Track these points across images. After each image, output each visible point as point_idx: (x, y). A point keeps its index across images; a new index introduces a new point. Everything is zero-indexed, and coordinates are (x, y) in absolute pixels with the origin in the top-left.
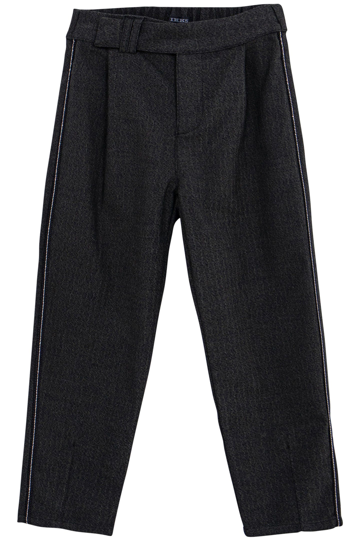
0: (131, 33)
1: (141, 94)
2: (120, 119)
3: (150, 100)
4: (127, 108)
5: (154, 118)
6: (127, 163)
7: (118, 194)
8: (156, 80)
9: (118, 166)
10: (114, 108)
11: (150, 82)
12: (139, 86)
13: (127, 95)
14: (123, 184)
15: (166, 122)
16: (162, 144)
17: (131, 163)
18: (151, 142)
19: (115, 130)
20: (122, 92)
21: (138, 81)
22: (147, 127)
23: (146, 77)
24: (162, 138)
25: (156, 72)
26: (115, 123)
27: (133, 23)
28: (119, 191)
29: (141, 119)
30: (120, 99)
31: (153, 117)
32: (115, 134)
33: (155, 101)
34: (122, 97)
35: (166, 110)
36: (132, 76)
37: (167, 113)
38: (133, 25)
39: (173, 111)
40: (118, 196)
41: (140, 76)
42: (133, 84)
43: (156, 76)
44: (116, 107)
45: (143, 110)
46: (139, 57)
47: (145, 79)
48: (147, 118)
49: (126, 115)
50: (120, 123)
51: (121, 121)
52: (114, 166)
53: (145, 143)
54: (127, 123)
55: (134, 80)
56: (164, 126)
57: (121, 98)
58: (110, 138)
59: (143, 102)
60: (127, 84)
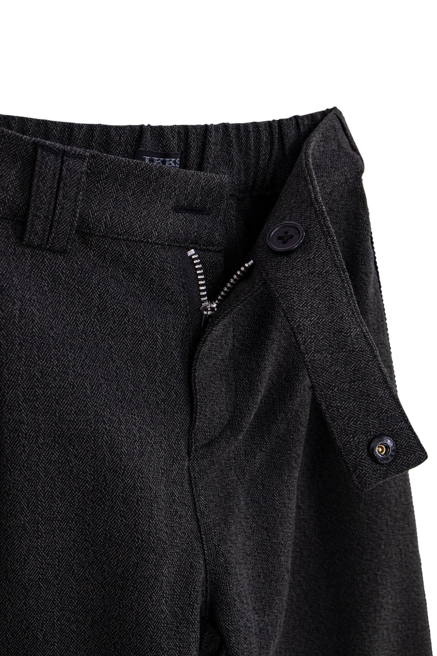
0: (56, 199)
1: (94, 362)
2: (37, 437)
3: (116, 373)
4: (57, 403)
5: (135, 419)
6: (62, 548)
7: (42, 630)
8: (129, 321)
9: (37, 560)
10: (19, 405)
11: (111, 328)
12: (85, 339)
13: (57, 366)
14: (54, 604)
15: (165, 426)
16: (162, 487)
17: (74, 545)
18: (141, 488)
19: (24, 466)
20: (40, 358)
21: (78, 325)
22: (124, 449)
23: (101, 315)
24: (161, 468)
25: (127, 300)
26: (24, 447)
27: (61, 170)
28: (43, 624)
29: (106, 429)
30: (38, 379)
31: (132, 418)
32: (25, 476)
33: (129, 375)
34: (41, 372)
35: (158, 392)
36: (62, 315)
37: (163, 400)
38: (60, 174)
39: (176, 394)
40: (40, 636)
41: (82, 314)
42: (67, 337)
43: (127, 311)
44: (26, 403)
45: (107, 403)
46: (77, 263)
47: (98, 320)
48: (120, 425)
49: (56, 424)
50: (39, 448)
51: (41, 440)
52: (25, 560)
53: (122, 492)
54: (59, 443)
55: (68, 325)
56: (162, 436)
57: (39, 375)
58: (10, 490)
59: (103, 381)
60: (53, 337)
